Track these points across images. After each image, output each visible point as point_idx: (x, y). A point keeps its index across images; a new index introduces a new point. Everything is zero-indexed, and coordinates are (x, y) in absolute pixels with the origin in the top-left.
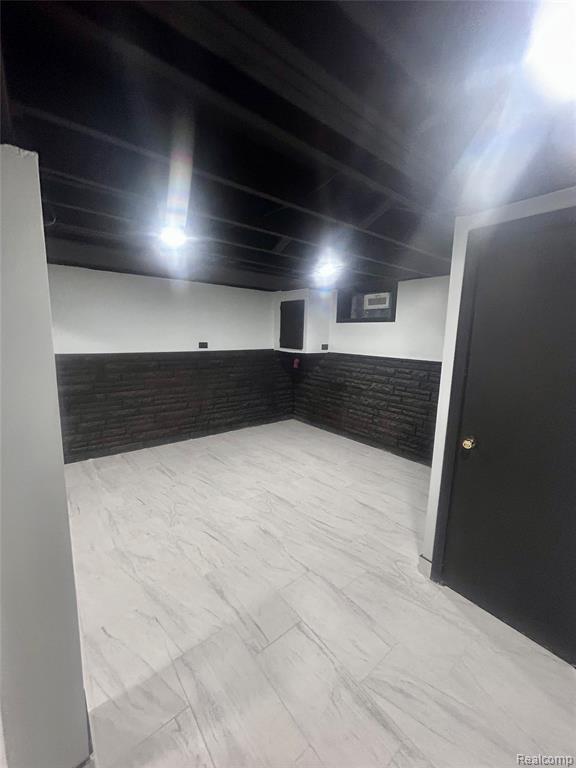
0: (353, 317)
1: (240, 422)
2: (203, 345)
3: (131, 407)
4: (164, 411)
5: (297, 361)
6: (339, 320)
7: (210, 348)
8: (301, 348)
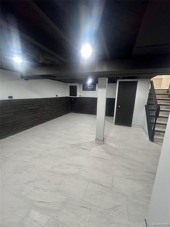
0: (85, 90)
1: (63, 114)
2: (57, 96)
3: (46, 111)
4: (51, 112)
5: (73, 99)
6: (83, 90)
7: (58, 97)
8: (76, 96)
